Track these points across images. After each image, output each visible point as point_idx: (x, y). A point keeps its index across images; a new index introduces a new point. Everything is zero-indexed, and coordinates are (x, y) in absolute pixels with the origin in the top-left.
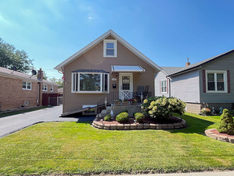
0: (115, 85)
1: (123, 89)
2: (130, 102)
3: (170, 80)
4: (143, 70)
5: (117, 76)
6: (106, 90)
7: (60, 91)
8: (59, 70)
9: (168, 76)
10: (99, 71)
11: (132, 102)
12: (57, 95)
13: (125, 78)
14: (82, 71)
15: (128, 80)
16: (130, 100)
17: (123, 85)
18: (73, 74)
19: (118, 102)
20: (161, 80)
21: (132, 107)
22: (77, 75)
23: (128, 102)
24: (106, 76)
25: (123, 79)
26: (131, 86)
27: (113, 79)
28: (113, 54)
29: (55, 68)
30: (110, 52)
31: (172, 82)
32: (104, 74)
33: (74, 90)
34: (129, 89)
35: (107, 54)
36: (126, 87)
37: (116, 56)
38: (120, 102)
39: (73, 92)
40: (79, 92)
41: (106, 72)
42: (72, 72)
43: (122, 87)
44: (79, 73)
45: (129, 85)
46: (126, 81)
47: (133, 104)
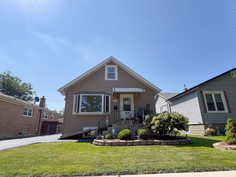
0: (117, 106)
1: (125, 110)
2: (131, 121)
3: (170, 104)
4: (143, 91)
5: (118, 97)
6: (107, 110)
7: (61, 120)
8: (62, 93)
9: (168, 100)
10: (100, 93)
11: (133, 121)
12: (57, 123)
13: (125, 99)
14: (84, 93)
15: (129, 102)
16: (132, 119)
17: (124, 106)
18: (75, 96)
19: (120, 121)
20: (161, 105)
21: (134, 126)
22: (79, 96)
23: (129, 121)
24: (107, 98)
25: (124, 100)
26: (132, 108)
27: (114, 101)
28: (114, 78)
29: (58, 91)
30: (111, 75)
31: (172, 106)
32: (106, 95)
33: (75, 111)
34: (130, 110)
35: (108, 78)
36: (127, 108)
37: (116, 79)
38: (121, 121)
39: (74, 113)
40: (80, 113)
41: (108, 94)
42: (75, 94)
43: (123, 108)
44: (81, 95)
45: (130, 106)
46: (127, 102)
47: (135, 123)
